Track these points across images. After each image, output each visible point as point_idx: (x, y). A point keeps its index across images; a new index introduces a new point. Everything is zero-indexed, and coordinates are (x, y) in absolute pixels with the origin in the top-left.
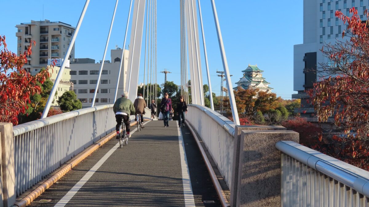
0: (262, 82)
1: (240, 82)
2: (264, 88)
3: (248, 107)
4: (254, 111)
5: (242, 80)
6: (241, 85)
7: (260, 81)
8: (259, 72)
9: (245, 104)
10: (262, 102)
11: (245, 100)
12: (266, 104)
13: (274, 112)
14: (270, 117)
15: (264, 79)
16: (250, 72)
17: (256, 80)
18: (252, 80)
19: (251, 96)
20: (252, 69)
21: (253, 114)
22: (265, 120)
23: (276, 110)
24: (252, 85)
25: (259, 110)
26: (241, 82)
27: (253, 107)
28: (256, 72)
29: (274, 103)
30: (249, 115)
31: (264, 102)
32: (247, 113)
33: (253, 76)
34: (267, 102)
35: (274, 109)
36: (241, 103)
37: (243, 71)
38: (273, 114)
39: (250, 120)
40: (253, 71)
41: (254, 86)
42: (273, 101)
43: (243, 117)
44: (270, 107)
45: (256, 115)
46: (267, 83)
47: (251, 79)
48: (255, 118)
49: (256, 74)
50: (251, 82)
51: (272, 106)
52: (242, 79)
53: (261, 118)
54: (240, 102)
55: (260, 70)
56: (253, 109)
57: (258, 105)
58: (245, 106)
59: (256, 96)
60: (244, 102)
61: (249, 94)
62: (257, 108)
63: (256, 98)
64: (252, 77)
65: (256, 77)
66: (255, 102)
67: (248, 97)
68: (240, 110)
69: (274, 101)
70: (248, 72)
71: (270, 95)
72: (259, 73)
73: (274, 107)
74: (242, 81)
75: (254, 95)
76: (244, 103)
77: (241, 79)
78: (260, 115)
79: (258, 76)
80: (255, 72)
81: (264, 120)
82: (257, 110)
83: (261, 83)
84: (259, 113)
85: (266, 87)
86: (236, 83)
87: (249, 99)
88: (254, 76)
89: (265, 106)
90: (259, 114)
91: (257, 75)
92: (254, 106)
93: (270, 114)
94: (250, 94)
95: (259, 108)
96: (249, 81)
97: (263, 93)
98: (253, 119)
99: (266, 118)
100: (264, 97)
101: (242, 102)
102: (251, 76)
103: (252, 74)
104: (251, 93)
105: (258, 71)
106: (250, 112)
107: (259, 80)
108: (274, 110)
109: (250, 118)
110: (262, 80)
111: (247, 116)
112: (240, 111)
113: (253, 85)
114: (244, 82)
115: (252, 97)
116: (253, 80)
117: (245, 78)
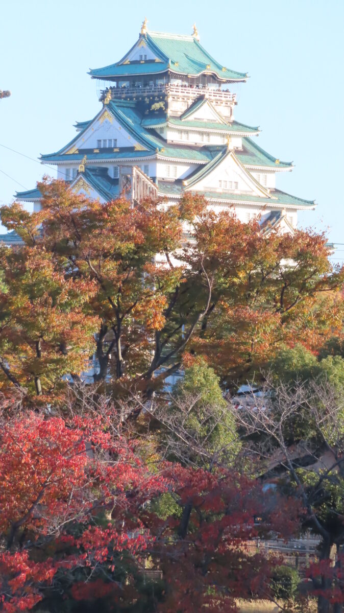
0: (237, 152)
1: (74, 150)
2: (245, 201)
3: (118, 329)
4: (159, 361)
5: (89, 132)
6: (85, 174)
7: (223, 150)
8: (214, 78)
9: (94, 307)
10: (219, 294)
11: (93, 275)
12: (249, 311)
13: (309, 375)
14: (277, 414)
15: (251, 135)
16: (147, 79)
17: (194, 139)
18: (164, 141)
19: (139, 248)
20: (165, 59)
21: (149, 388)
22: (241, 430)
23: (328, 361)
24: (163, 171)
25: (202, 359)
26: (82, 152)
27: (158, 335)
28: (192, 82)
29: (310, 307)
30: (119, 393)
31: (242, 294)
32: (110, 379)
33: (169, 112)
34: (262, 299)
35: (313, 348)
36: (66, 298)
37: (97, 74)
38: (300, 391)
39: (132, 430)
40: (173, 68)
41: (179, 182)
42: (303, 288)
43: (77, 405)
44: (284, 338)
45: (177, 393)
46: (273, 160)
47: (153, 132)
48: (166, 419)
49: (193, 93)
50: (153, 149)
51: (294, 327)
52: (95, 126)
53: (210, 420)
54: (55, 293)
55: (220, 68)
56: (158, 349)
57: (194, 321)
58: (95, 323)
59: (180, 252)
60: (83, 293)
61: (130, 238)
62: (180, 342)
63: (177, 263)
64: (161, 114)
65: (191, 117)
66: (174, 299)
67: (118, 256)
68: (55, 356)
69: (311, 292)
70: (132, 79)
71: (285, 246)
72: (212, 87)
73: (314, 339)
74: (89, 142)
75: (162, 243)
76: (85, 298)
77: (83, 127)
78: (203, 396)
79: (204, 112)
80: (184, 78)
81: (233, 434)
82: (187, 356)
83: (229, 162)
84: (199, 378)
85: (262, 188)
86: (46, 158)
87: (123, 269)
88: (176, 106)
89: (241, 325)
90: (195, 391)
91: (200, 99)
92: (160, 322)
93: (282, 390)
94: (133, 232)
95: (197, 340)
96: (139, 147)
97: (233, 229)
98: (154, 425)
99: (249, 418)
100: (241, 261)
101: (73, 295)
102: (157, 106)
103: (163, 97)
104: (140, 226)
105: (208, 72)
106: (131, 371)
107: (215, 141)
108: (310, 357)
109: (133, 417)
110: (236, 143)
111: (105, 400)
112: (57, 362)
113: (172, 177)
114: (106, 151)
115: (151, 260)
116: (171, 136)
117: (109, 117)
